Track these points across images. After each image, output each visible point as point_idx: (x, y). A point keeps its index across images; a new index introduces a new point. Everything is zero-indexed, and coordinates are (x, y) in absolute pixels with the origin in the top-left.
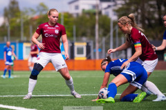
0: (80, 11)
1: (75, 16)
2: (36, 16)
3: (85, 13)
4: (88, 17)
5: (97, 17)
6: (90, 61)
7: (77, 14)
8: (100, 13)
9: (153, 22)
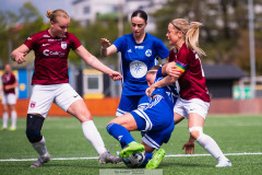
0: (91, 16)
1: (83, 24)
2: (18, 24)
3: (101, 19)
4: (105, 26)
5: (120, 26)
6: (109, 101)
7: (88, 21)
8: (125, 19)
9: (214, 33)
